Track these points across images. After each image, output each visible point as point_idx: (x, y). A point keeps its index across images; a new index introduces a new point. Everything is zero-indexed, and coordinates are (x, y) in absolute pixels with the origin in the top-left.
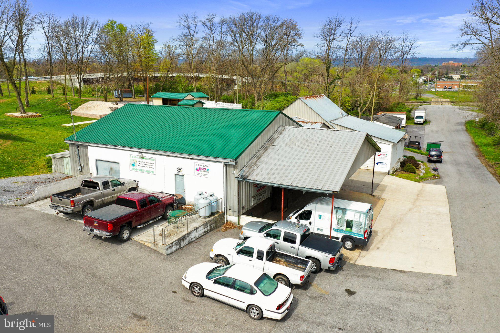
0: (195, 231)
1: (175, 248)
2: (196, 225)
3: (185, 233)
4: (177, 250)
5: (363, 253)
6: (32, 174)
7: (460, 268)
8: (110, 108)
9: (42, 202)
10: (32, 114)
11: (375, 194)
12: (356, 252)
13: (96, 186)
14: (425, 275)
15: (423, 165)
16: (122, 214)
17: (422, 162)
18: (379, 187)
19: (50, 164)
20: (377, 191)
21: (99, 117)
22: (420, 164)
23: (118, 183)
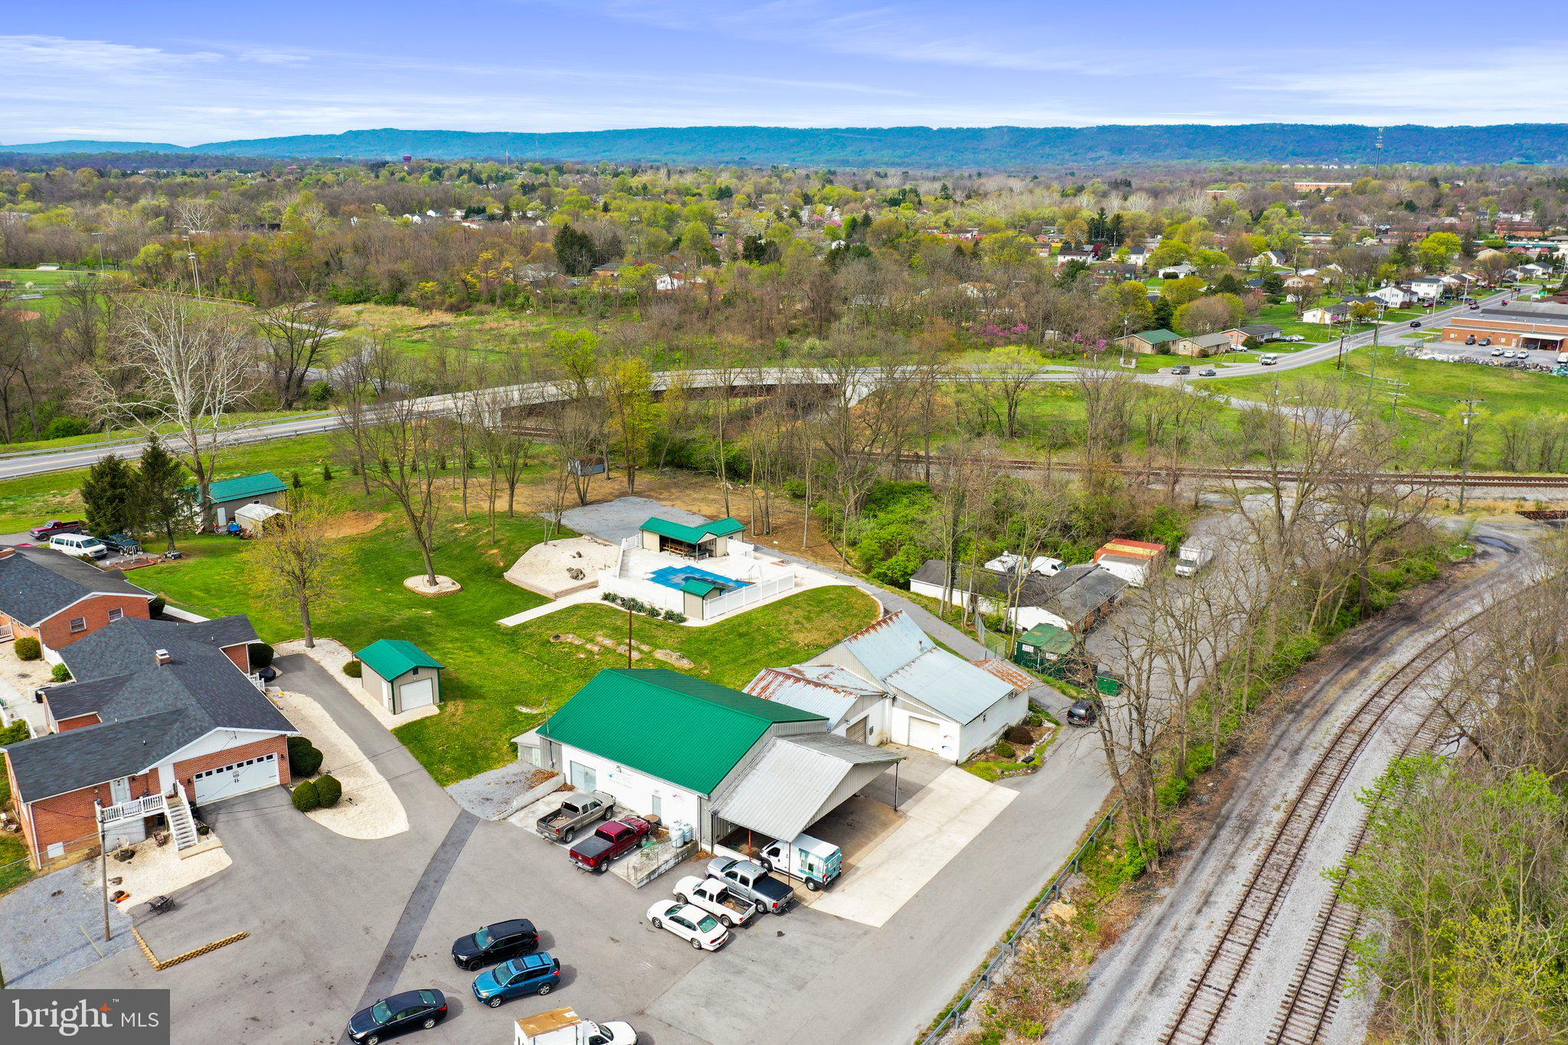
0: (667, 863)
2: (667, 856)
3: (656, 866)
4: (647, 883)
5: (826, 894)
6: (499, 767)
7: (893, 920)
8: (570, 570)
9: (521, 814)
10: (446, 584)
11: (902, 808)
12: (817, 894)
13: (575, 809)
14: (856, 923)
15: (1055, 730)
16: (602, 849)
17: (1057, 724)
18: (919, 794)
19: (514, 748)
20: (910, 801)
21: (552, 597)
22: (1049, 729)
23: (595, 805)
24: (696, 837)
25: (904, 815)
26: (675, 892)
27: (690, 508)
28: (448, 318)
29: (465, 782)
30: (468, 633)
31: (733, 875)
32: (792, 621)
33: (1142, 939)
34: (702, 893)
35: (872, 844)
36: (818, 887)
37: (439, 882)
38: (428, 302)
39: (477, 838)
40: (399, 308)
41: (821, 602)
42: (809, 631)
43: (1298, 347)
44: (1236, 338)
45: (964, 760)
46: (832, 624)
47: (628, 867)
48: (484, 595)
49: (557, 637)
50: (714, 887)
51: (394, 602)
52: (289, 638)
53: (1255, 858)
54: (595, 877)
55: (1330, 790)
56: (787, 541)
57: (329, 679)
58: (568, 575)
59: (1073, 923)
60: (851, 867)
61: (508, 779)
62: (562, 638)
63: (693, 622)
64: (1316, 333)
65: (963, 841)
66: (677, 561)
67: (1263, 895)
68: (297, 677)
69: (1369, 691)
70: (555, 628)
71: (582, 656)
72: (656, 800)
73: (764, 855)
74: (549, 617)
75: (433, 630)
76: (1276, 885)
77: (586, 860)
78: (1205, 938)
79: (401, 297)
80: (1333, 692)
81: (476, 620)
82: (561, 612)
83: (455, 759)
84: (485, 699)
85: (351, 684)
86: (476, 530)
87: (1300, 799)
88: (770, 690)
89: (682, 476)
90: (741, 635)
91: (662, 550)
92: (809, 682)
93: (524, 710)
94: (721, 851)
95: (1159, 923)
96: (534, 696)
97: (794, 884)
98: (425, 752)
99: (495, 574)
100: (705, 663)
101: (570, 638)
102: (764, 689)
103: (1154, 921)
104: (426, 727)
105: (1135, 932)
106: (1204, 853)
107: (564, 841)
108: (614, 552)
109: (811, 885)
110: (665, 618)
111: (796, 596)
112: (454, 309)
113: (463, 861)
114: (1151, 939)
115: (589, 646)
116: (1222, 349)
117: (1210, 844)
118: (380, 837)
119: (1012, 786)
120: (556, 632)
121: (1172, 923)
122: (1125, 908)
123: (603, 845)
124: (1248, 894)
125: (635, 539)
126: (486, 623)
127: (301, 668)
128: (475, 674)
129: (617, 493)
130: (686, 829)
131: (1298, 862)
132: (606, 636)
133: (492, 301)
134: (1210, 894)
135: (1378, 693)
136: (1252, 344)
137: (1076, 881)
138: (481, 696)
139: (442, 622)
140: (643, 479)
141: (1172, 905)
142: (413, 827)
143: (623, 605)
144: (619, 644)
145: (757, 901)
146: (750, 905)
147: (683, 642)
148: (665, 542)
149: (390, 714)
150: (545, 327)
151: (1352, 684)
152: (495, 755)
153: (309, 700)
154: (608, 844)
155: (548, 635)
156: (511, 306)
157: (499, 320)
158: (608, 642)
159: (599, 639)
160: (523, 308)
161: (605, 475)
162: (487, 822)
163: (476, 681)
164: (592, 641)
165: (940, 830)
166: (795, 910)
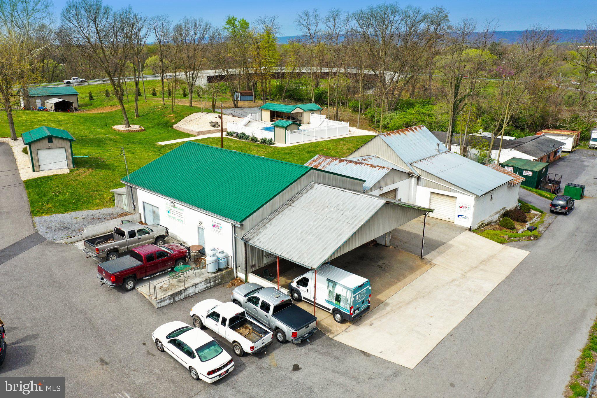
0: (194, 287)
1: (167, 302)
2: (197, 280)
3: (183, 288)
4: (170, 304)
5: (353, 327)
6: (96, 208)
7: (426, 361)
8: (211, 123)
10: (135, 127)
11: (428, 257)
12: (344, 326)
13: (123, 235)
17: (541, 212)
18: (441, 248)
19: (113, 196)
20: (434, 252)
21: (194, 134)
22: (536, 215)
23: (145, 232)
24: (232, 265)
25: (429, 263)
26: (191, 313)
31: (254, 300)
35: (400, 284)
36: (345, 319)
45: (476, 227)
48: (156, 133)
50: (230, 311)
57: (9, 154)
60: (380, 302)
63: (278, 145)
75: (110, 143)
81: (143, 142)
83: (60, 201)
86: (166, 108)
88: (321, 167)
91: (272, 121)
92: (351, 162)
97: (320, 315)
99: (167, 125)
102: (316, 166)
109: (338, 316)
123: (133, 264)
125: (257, 115)
126: (149, 143)
128: (119, 161)
130: (221, 257)
138: (111, 170)
139: (120, 141)
145: (277, 330)
146: (266, 333)
148: (273, 116)
149: (29, 170)
152: (98, 201)
154: (138, 264)
161: (253, 101)
162: (51, 243)
165: (464, 276)
166: (318, 342)
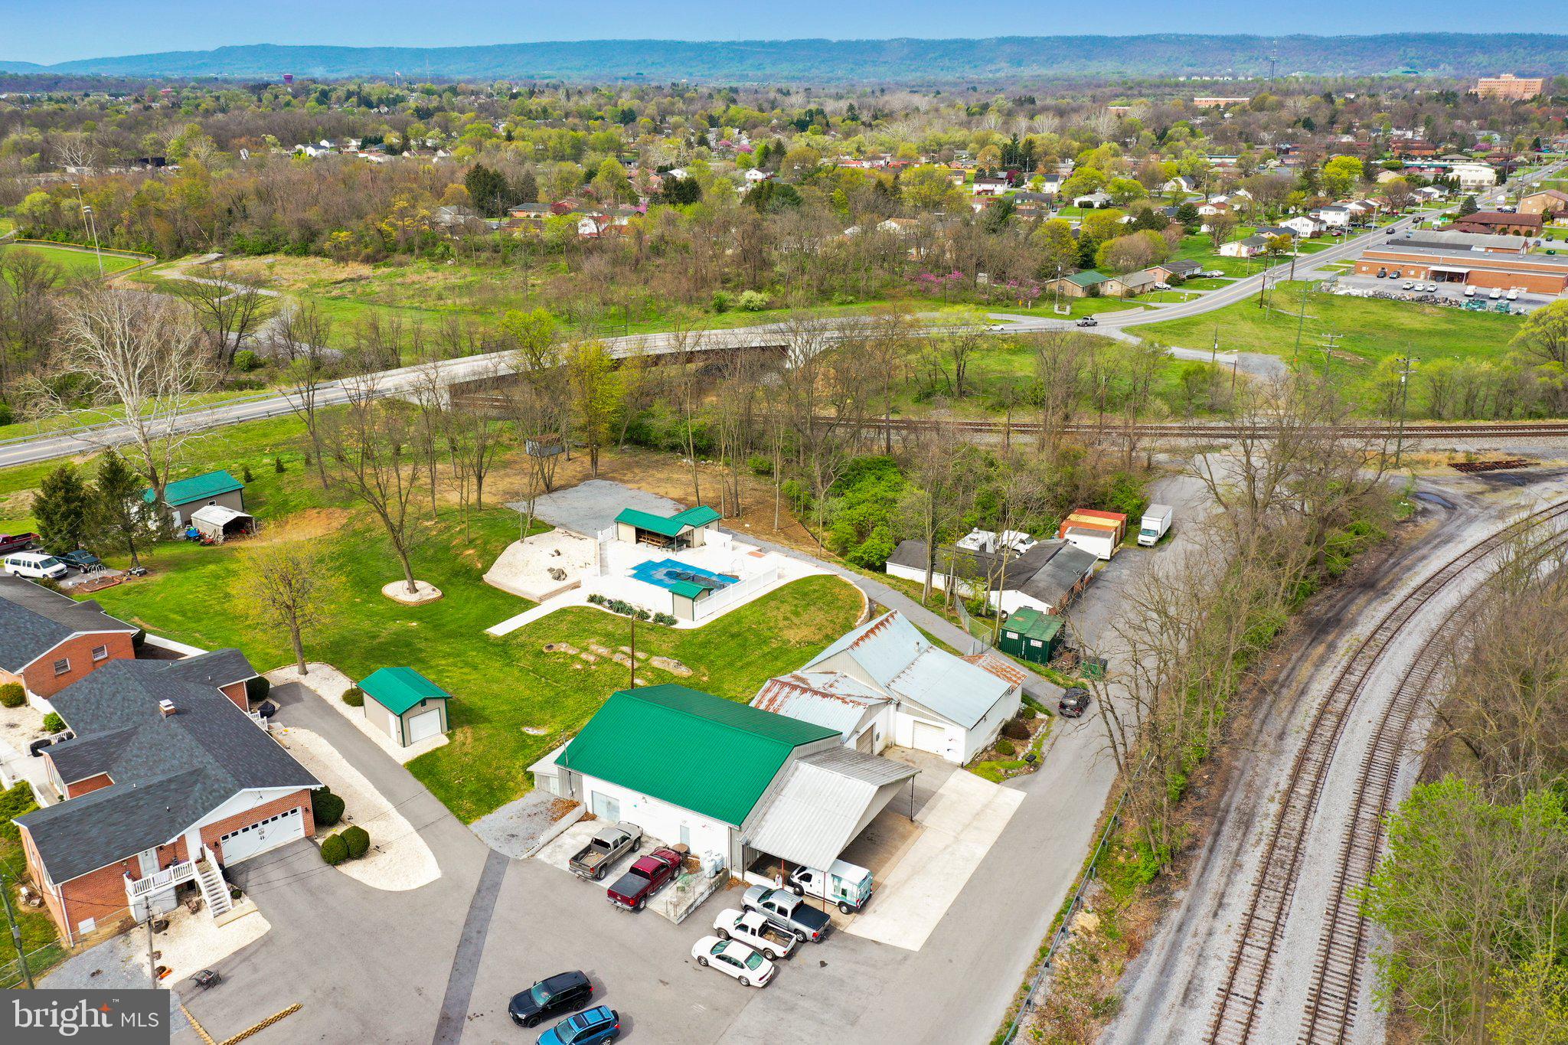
0: (701, 896)
1: (684, 917)
2: (701, 889)
3: (693, 900)
4: (686, 918)
6: (517, 796)
7: (929, 942)
8: (551, 570)
9: (548, 849)
10: (427, 591)
11: (918, 817)
12: (851, 917)
13: (607, 845)
14: (894, 948)
15: (1048, 722)
16: (640, 888)
17: (1049, 715)
18: (931, 801)
19: (530, 777)
20: (924, 810)
21: (536, 600)
22: (1042, 721)
23: (624, 839)
24: (727, 865)
25: (920, 826)
26: (716, 926)
27: (657, 490)
28: (366, 270)
29: (487, 818)
30: (459, 645)
31: (770, 906)
32: (780, 617)
33: (1166, 948)
34: (744, 928)
35: (894, 859)
36: (851, 910)
37: (481, 933)
38: (344, 253)
39: (510, 879)
40: (312, 260)
41: (806, 594)
42: (798, 626)
43: (1219, 283)
44: (1158, 276)
45: (969, 761)
46: (820, 617)
47: (665, 901)
48: (467, 601)
49: (550, 647)
50: (755, 920)
51: (377, 614)
52: (278, 665)
53: (1259, 854)
54: (634, 915)
55: (1319, 776)
56: (758, 521)
57: (330, 710)
58: (549, 576)
59: (1097, 932)
60: (878, 885)
61: (528, 811)
62: (556, 648)
63: (684, 624)
64: (1235, 268)
65: (981, 852)
66: (657, 554)
67: (1272, 893)
68: (295, 710)
69: (1339, 668)
70: (546, 637)
71: (578, 667)
72: (684, 830)
73: (795, 880)
74: (537, 625)
75: (422, 645)
76: (1282, 883)
77: (625, 900)
78: (1224, 944)
79: (312, 247)
80: (1305, 670)
81: (463, 630)
82: (548, 617)
83: (472, 793)
84: (490, 722)
85: (353, 714)
86: (448, 528)
87: (1291, 789)
88: (778, 702)
89: (643, 456)
90: (733, 636)
91: (638, 541)
92: (816, 693)
93: (531, 731)
94: (752, 878)
95: (1180, 929)
96: (538, 715)
97: (829, 910)
98: (442, 786)
99: (473, 577)
100: (702, 669)
101: (563, 647)
102: (772, 701)
103: (1175, 928)
104: (438, 759)
105: (1159, 940)
106: (1211, 851)
107: (598, 878)
108: (589, 546)
109: (844, 909)
110: (655, 621)
111: (781, 589)
112: (371, 260)
113: (502, 907)
114: (1175, 947)
115: (584, 656)
116: (1148, 288)
117: (1215, 841)
118: (414, 886)
119: (1018, 787)
120: (548, 642)
121: (1192, 928)
122: (1143, 914)
123: (640, 882)
124: (1258, 894)
125: (611, 530)
126: (474, 633)
127: (299, 699)
128: (475, 694)
129: (579, 476)
130: (718, 859)
131: (1300, 857)
132: (599, 643)
133: (410, 251)
134: (1223, 895)
135: (1348, 670)
136: (1175, 281)
137: (1094, 888)
138: (487, 720)
139: (430, 635)
140: (606, 458)
141: (1189, 910)
142: (445, 873)
143: (611, 607)
144: (614, 652)
145: (796, 931)
146: (791, 937)
147: (677, 647)
148: (641, 534)
149: (400, 747)
150: (469, 279)
151: (1322, 661)
152: (512, 784)
153: (314, 735)
154: (645, 882)
155: (541, 644)
156: (431, 255)
157: (419, 272)
158: (603, 651)
159: (593, 647)
160: (443, 258)
161: (565, 456)
162: (517, 861)
163: (476, 702)
164: (586, 650)
165: (957, 839)
166: (832, 937)
